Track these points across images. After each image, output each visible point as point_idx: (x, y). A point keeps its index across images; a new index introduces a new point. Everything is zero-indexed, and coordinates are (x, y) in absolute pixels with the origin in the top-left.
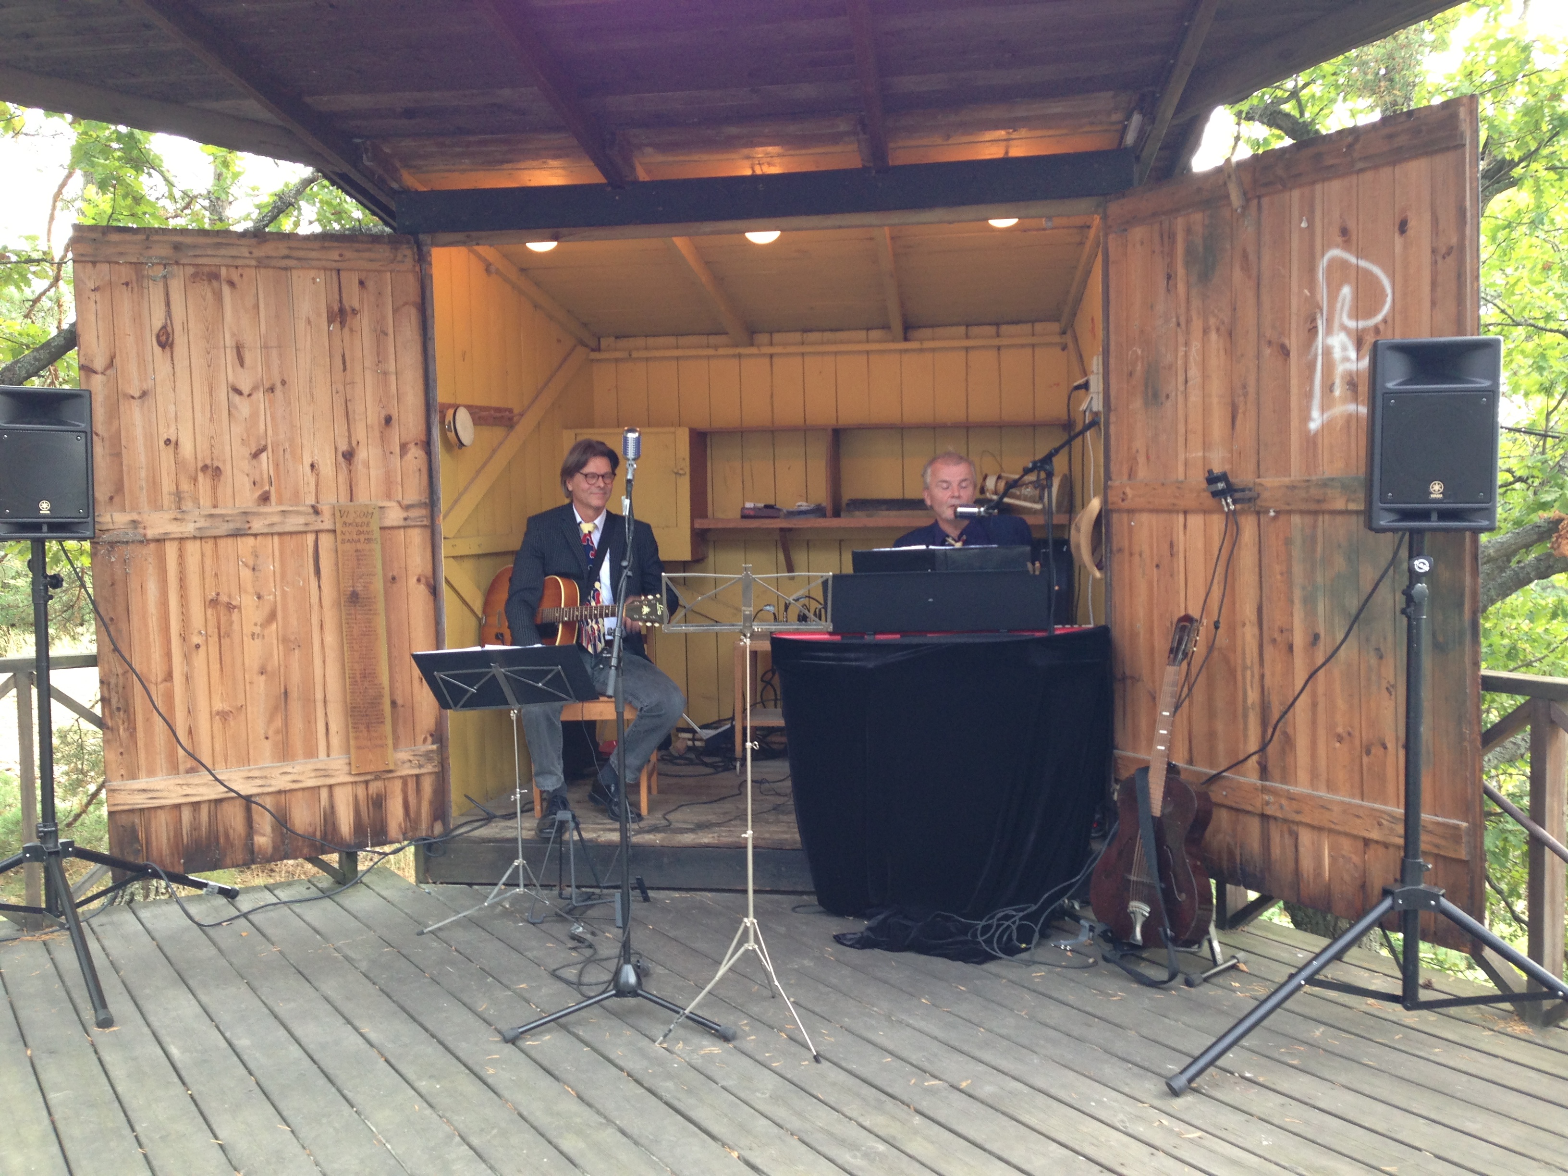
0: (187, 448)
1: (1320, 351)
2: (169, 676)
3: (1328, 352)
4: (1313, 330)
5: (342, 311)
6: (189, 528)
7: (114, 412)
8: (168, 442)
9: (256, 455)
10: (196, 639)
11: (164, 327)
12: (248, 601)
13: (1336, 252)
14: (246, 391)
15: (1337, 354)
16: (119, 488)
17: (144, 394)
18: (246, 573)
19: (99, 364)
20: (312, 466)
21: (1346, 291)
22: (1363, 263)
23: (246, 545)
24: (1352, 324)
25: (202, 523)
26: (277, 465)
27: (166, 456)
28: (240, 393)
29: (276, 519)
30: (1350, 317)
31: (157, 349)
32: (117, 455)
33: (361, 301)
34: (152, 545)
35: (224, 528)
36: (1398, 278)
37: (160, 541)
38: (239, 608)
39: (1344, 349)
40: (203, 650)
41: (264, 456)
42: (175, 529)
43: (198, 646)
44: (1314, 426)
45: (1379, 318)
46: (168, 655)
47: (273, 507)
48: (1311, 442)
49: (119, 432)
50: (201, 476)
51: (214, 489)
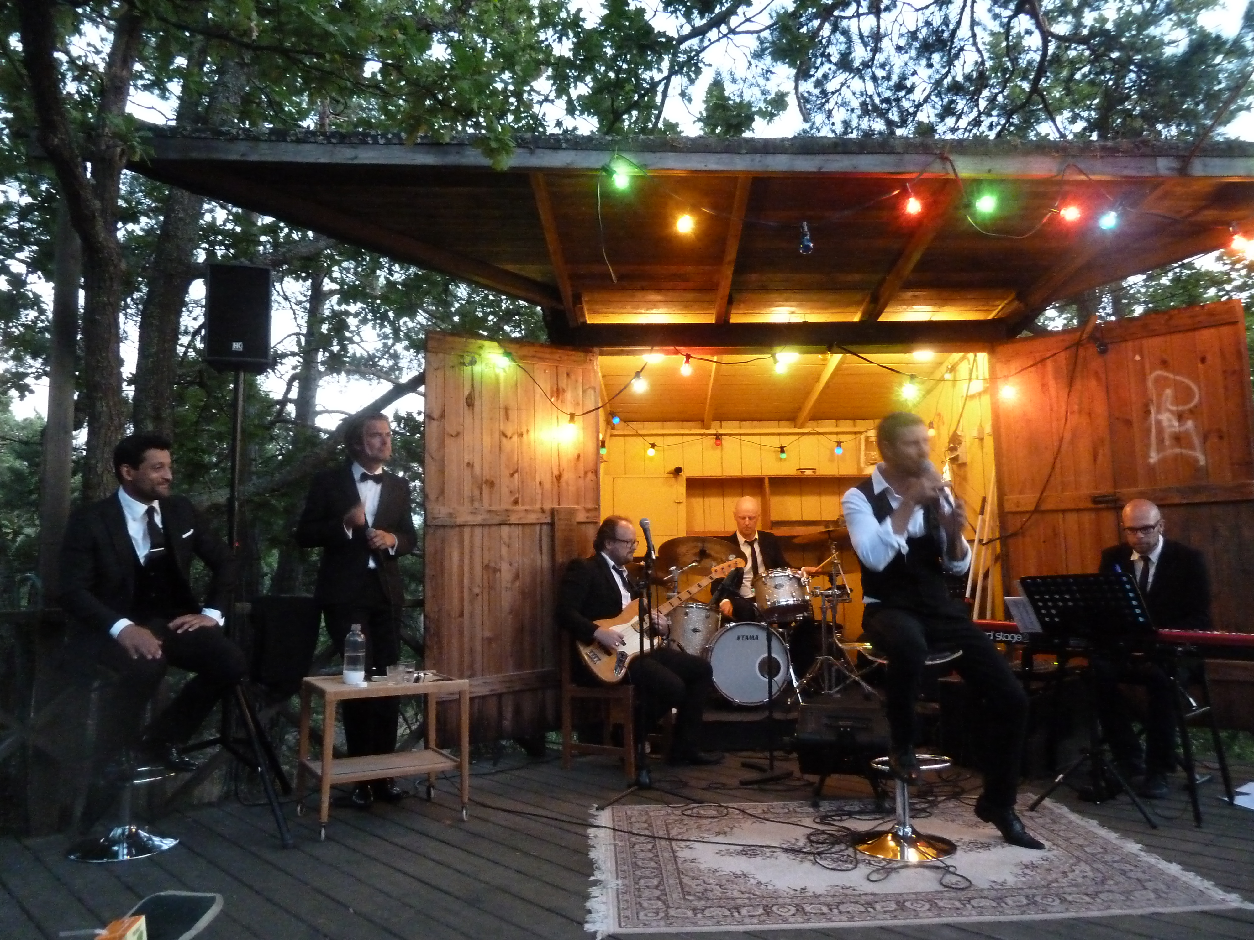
0: (477, 469)
1: (1153, 422)
2: (462, 615)
3: (1159, 423)
4: (1148, 412)
5: (558, 390)
6: (478, 519)
7: (442, 444)
8: (468, 464)
9: (512, 475)
10: (477, 590)
11: (470, 394)
12: (505, 566)
13: (1159, 372)
14: (509, 436)
15: (1165, 423)
16: (442, 492)
17: (458, 434)
18: (504, 550)
19: (436, 415)
20: (540, 483)
21: (1168, 392)
22: (1178, 378)
23: (505, 530)
24: (1174, 408)
25: (486, 516)
26: (522, 482)
27: (467, 472)
28: (506, 436)
29: (522, 515)
30: (1172, 404)
31: (466, 407)
32: (442, 472)
33: (567, 385)
34: (457, 529)
35: (497, 520)
36: (1202, 385)
37: (462, 526)
38: (500, 570)
39: (1170, 420)
40: (480, 598)
41: (516, 475)
42: (471, 519)
43: (477, 595)
44: (1152, 461)
45: (1192, 405)
46: (462, 599)
47: (520, 507)
48: (1151, 469)
49: (444, 456)
50: (484, 486)
51: (491, 493)
